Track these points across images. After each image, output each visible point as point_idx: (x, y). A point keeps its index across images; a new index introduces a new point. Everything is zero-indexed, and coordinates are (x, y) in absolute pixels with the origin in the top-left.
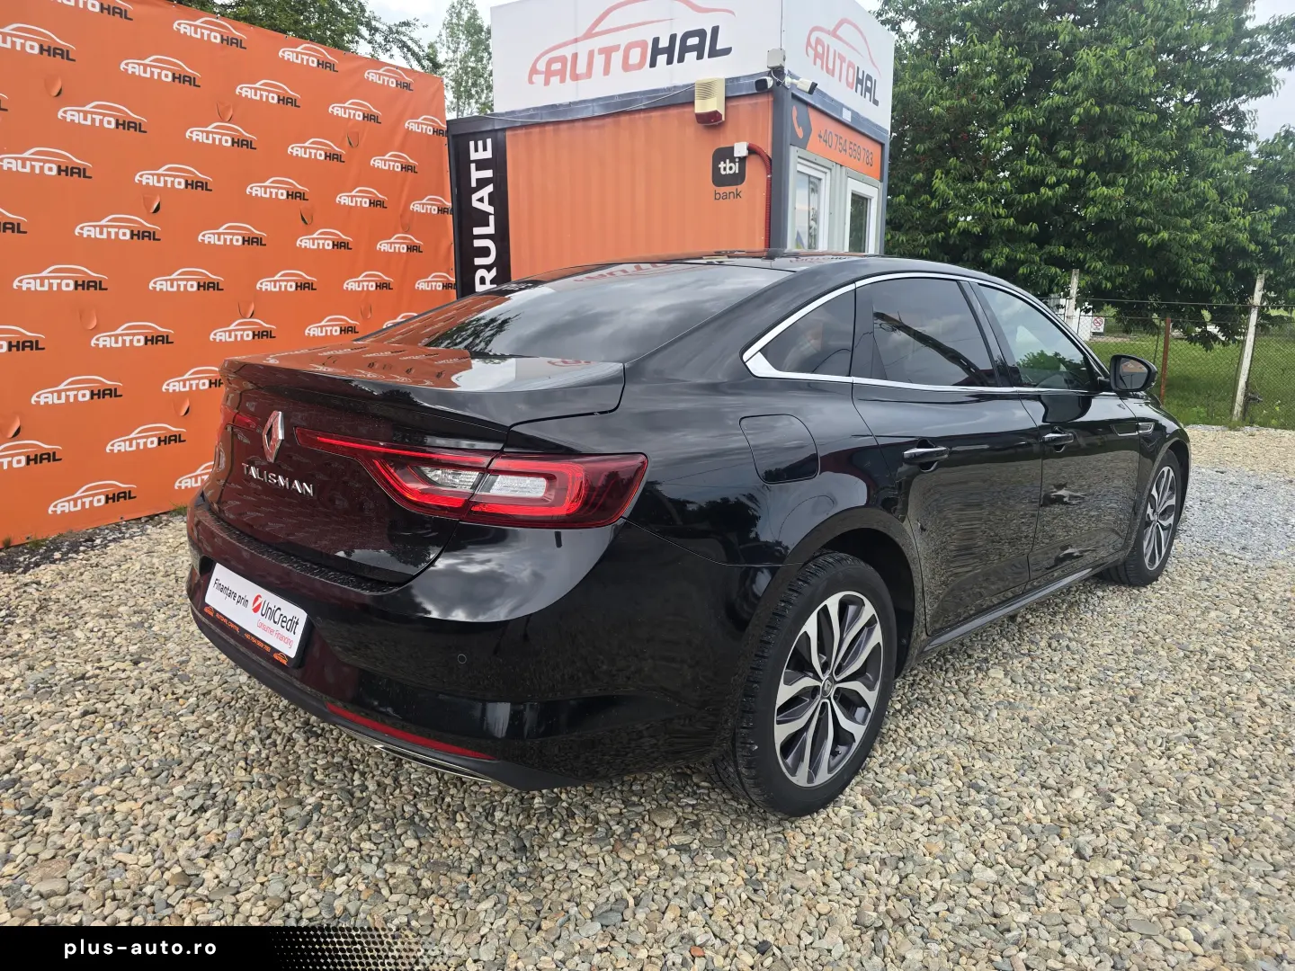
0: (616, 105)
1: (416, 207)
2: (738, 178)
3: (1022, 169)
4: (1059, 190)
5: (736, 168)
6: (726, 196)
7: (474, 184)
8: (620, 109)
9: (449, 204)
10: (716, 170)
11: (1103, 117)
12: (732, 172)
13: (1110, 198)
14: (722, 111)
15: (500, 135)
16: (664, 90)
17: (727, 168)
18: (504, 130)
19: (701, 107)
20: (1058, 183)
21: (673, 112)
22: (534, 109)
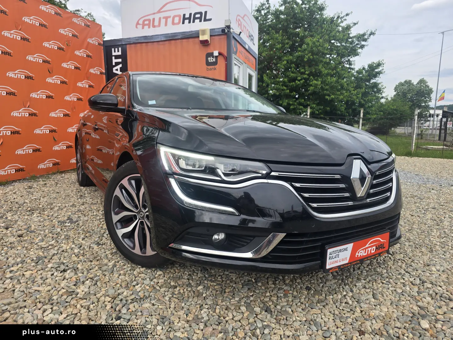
0: (170, 37)
1: (92, 71)
2: (215, 63)
3: (290, 75)
4: (302, 82)
5: (214, 60)
6: (211, 69)
7: (114, 64)
8: (172, 38)
9: (104, 71)
10: (207, 60)
11: (313, 60)
12: (213, 61)
13: (317, 85)
14: (209, 40)
15: (124, 46)
16: (187, 32)
17: (211, 60)
18: (126, 44)
19: (202, 38)
20: (301, 80)
21: (191, 40)
22: (138, 37)
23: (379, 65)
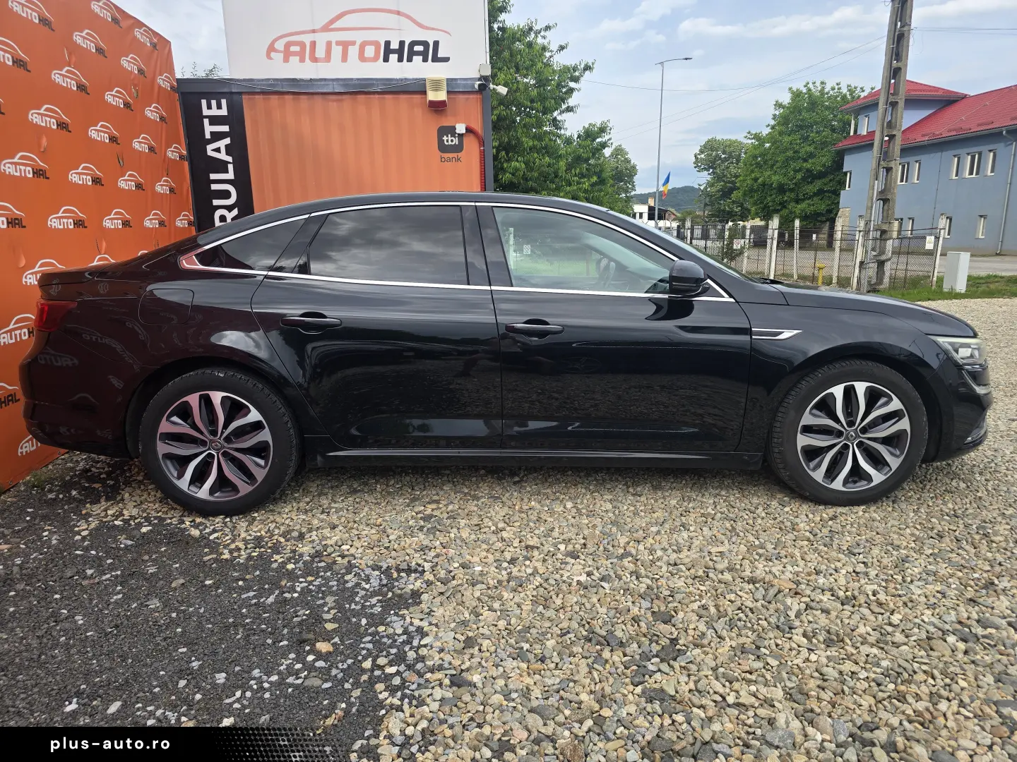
0: (354, 86)
1: (169, 153)
2: (458, 148)
5: (456, 141)
6: (450, 160)
7: (208, 136)
8: (359, 90)
9: (185, 152)
10: (440, 142)
12: (453, 143)
14: (446, 101)
15: (235, 97)
16: (397, 80)
17: (449, 140)
18: (241, 93)
19: (432, 96)
22: (275, 80)
23: (602, 130)
